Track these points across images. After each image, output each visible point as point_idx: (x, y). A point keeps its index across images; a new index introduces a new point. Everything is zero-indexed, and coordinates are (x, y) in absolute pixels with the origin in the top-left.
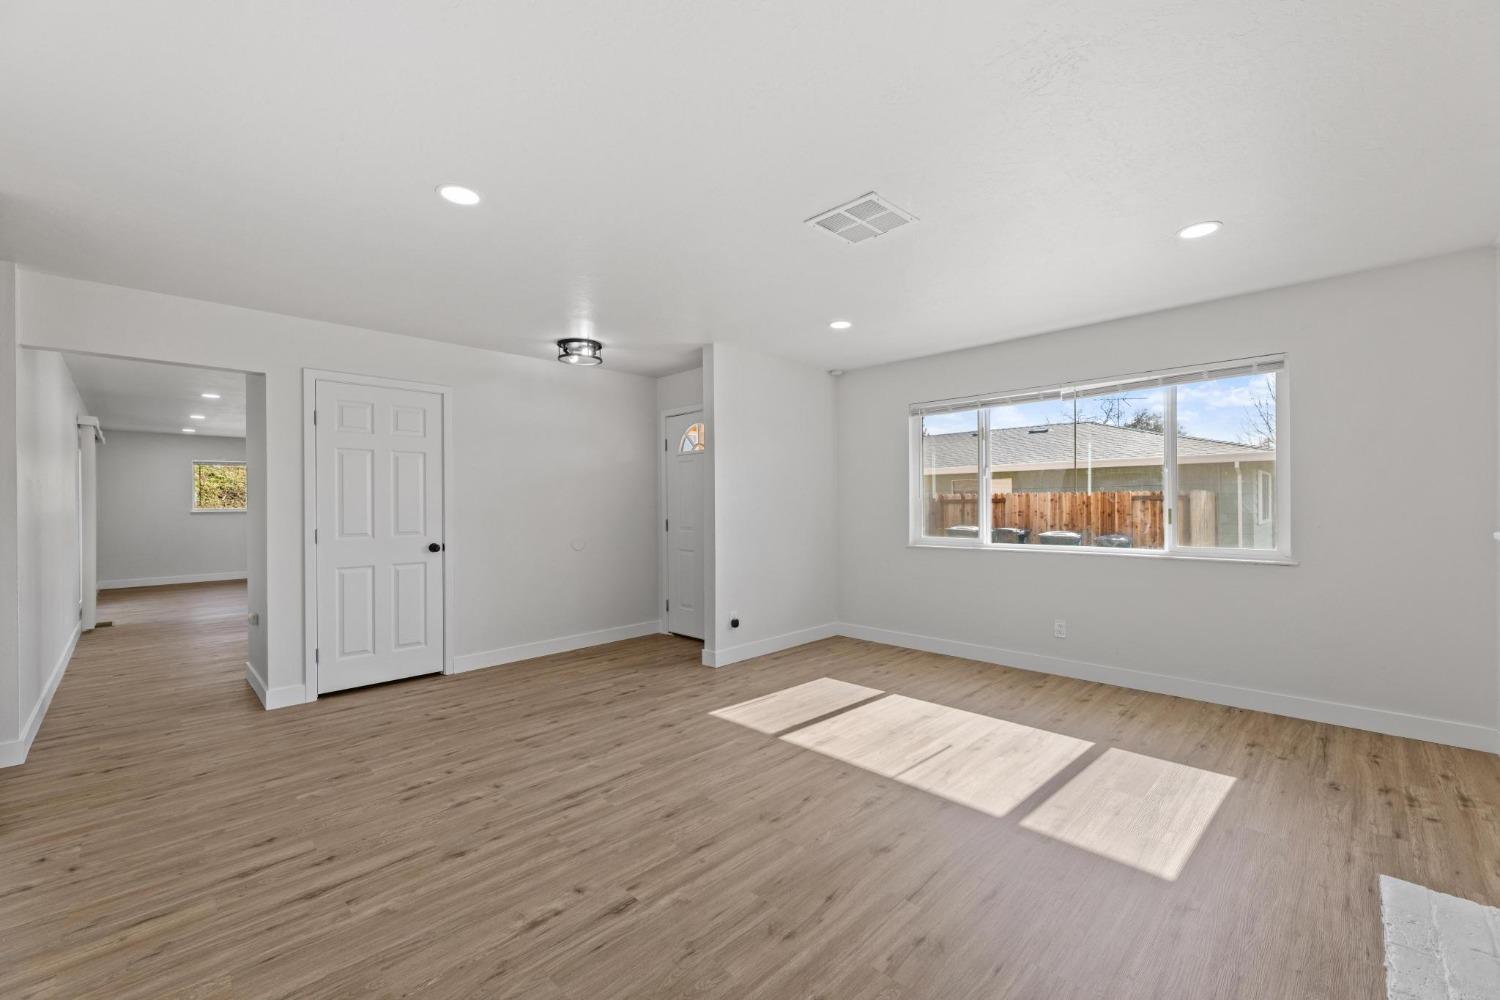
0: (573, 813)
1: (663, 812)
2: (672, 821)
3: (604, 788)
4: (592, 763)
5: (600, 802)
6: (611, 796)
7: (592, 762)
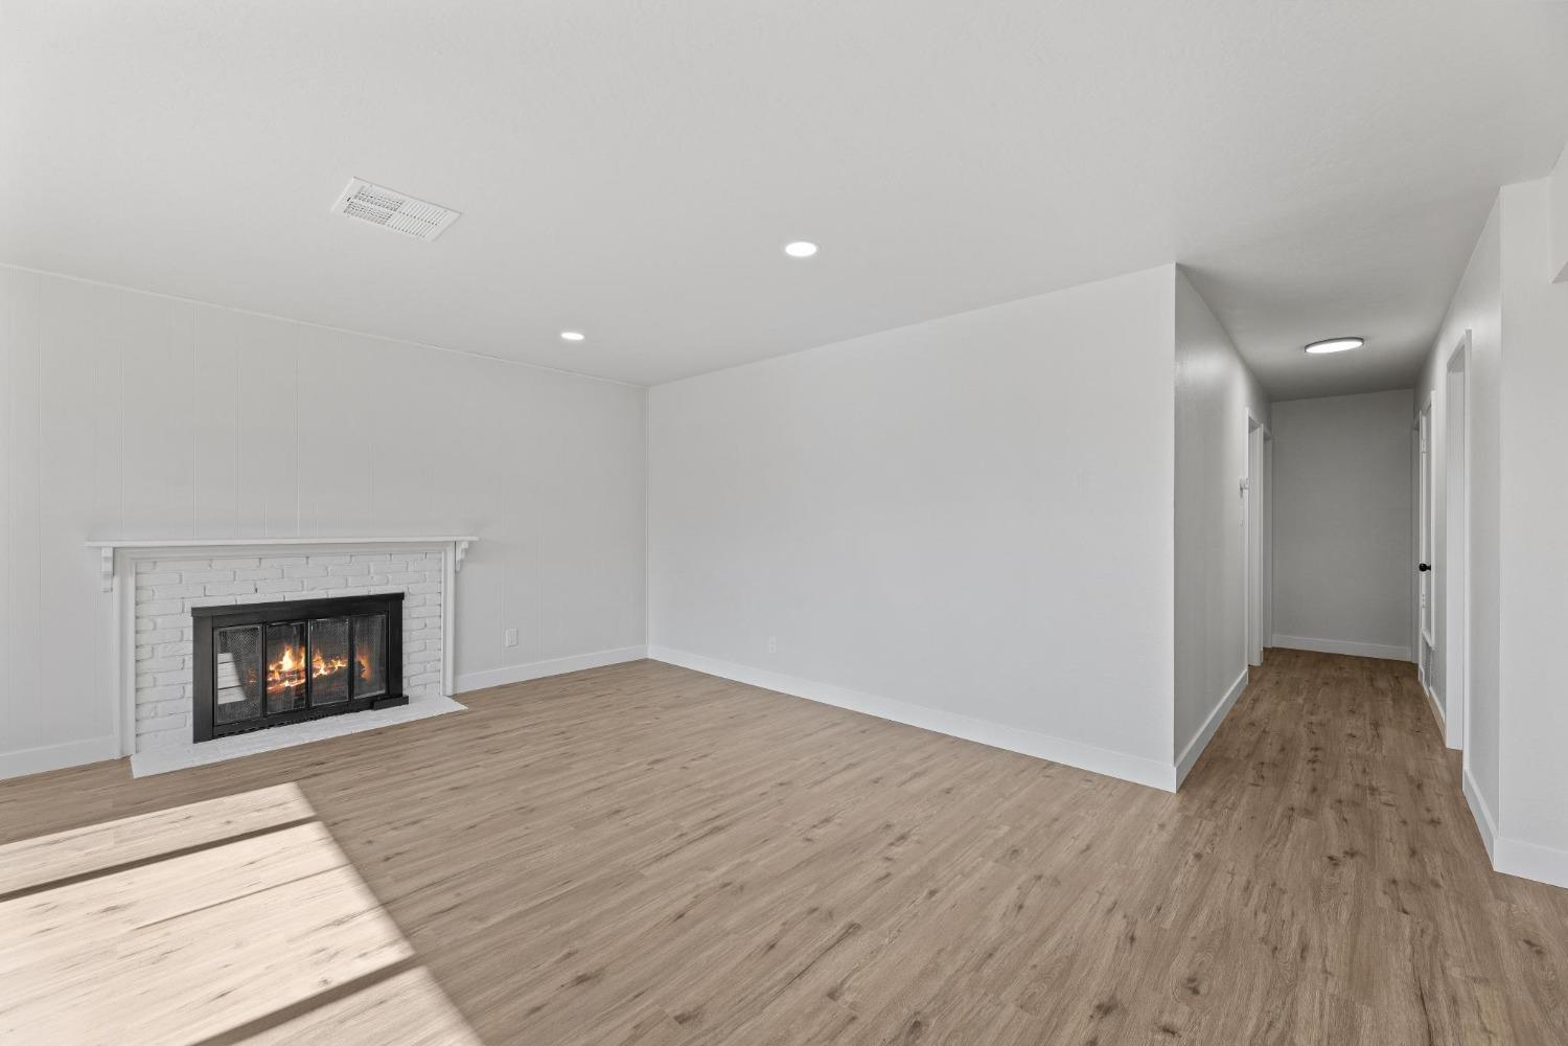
0: (708, 813)
1: (624, 814)
2: (616, 807)
3: (685, 839)
4: (713, 875)
5: (686, 824)
6: (676, 829)
7: (711, 877)
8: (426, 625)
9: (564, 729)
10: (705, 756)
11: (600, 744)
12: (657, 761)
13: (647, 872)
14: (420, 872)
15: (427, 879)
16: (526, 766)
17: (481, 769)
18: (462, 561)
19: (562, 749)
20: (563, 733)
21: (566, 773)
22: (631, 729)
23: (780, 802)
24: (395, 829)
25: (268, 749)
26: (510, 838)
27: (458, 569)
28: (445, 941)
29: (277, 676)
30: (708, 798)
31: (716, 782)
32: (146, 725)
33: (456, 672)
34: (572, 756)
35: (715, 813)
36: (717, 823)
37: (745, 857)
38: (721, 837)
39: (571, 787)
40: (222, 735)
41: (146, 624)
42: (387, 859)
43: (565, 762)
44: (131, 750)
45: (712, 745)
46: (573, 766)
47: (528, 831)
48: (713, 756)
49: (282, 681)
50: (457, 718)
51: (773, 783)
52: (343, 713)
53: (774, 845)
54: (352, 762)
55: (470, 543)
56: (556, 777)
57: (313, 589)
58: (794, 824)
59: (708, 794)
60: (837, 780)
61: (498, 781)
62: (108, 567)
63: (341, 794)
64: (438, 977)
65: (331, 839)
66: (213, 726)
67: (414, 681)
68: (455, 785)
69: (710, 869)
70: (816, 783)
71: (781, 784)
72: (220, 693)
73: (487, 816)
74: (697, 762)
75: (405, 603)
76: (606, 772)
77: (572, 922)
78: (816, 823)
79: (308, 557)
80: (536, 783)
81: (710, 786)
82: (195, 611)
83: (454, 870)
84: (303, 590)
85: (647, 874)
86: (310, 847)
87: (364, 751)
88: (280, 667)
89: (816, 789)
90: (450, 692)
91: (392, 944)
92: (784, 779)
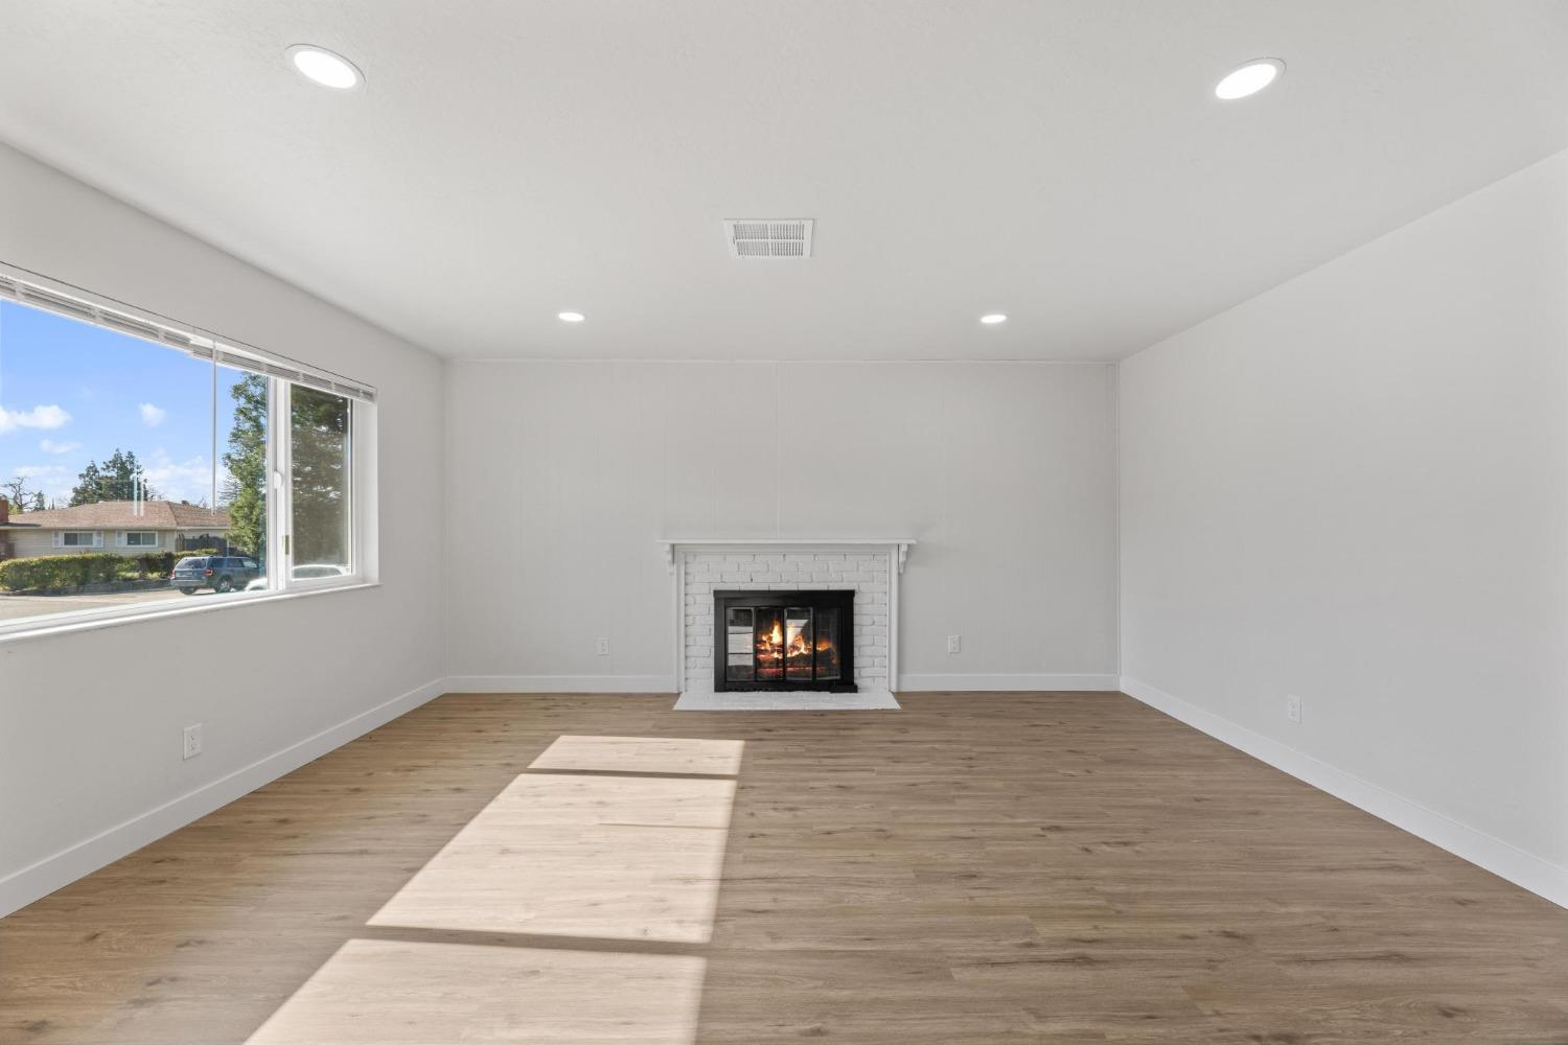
0: (1084, 930)
1: (975, 883)
2: (974, 869)
3: (1033, 953)
5: (1045, 931)
6: (1028, 933)
8: (874, 622)
9: (973, 755)
10: (1126, 844)
11: (1000, 784)
12: (1058, 829)
13: (959, 974)
14: (764, 861)
15: (766, 871)
16: (914, 785)
17: (873, 775)
18: (905, 564)
19: (958, 778)
20: (970, 758)
21: (947, 807)
22: (1050, 775)
23: (1211, 964)
24: (775, 809)
25: (748, 708)
26: (852, 859)
27: (901, 571)
28: (736, 945)
29: (768, 647)
30: (1098, 908)
31: (1121, 888)
32: (691, 673)
33: (900, 671)
34: (965, 788)
35: (1094, 934)
36: (1090, 951)
37: (1101, 1027)
38: (1083, 975)
39: (938, 825)
40: (730, 690)
41: (690, 600)
42: (752, 836)
43: (954, 793)
44: (683, 690)
45: (1145, 831)
46: (957, 801)
47: (871, 859)
48: (1137, 848)
49: (773, 652)
50: (887, 716)
51: (1214, 926)
52: (808, 690)
53: (1161, 1031)
54: (789, 735)
55: (909, 545)
56: (935, 807)
57: (788, 582)
58: (1218, 1014)
59: (1102, 902)
60: (1350, 973)
61: (879, 793)
62: (669, 557)
63: (764, 762)
64: (709, 980)
65: (731, 801)
66: (726, 681)
67: (864, 672)
68: (842, 784)
69: (1041, 1018)
70: (1300, 960)
71: (1229, 935)
72: (730, 657)
73: (848, 827)
74: (1108, 849)
75: (857, 600)
76: (989, 820)
77: (845, 992)
78: (1264, 1033)
79: (784, 555)
80: (912, 808)
81: (1108, 889)
82: (717, 593)
83: (787, 872)
84: (781, 582)
85: (956, 977)
86: (714, 803)
87: (804, 728)
88: (770, 638)
89: (1294, 972)
90: (894, 689)
91: (702, 923)
92: (1240, 927)
